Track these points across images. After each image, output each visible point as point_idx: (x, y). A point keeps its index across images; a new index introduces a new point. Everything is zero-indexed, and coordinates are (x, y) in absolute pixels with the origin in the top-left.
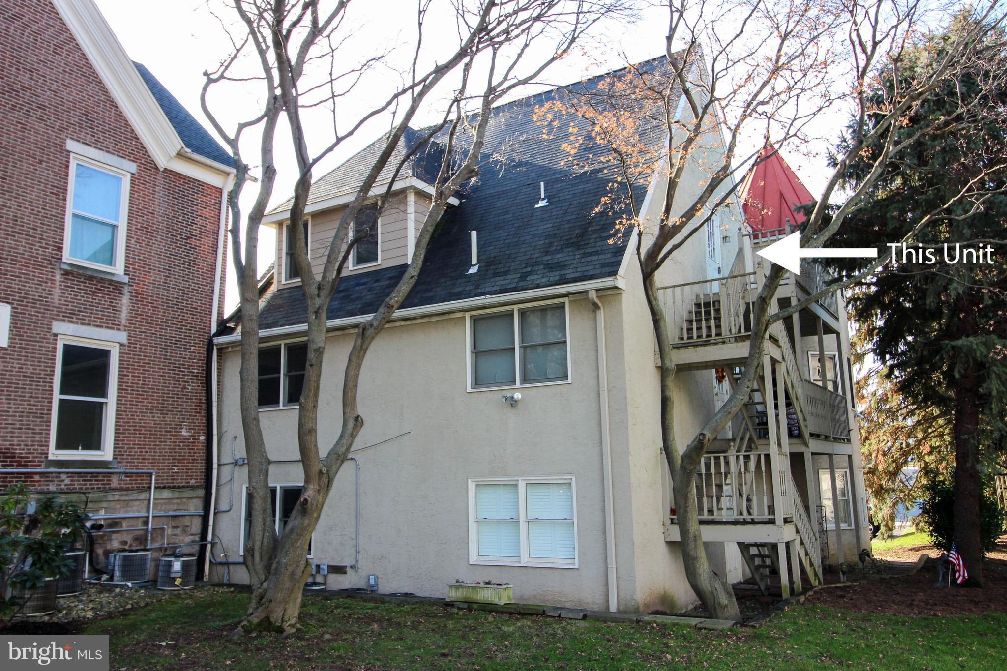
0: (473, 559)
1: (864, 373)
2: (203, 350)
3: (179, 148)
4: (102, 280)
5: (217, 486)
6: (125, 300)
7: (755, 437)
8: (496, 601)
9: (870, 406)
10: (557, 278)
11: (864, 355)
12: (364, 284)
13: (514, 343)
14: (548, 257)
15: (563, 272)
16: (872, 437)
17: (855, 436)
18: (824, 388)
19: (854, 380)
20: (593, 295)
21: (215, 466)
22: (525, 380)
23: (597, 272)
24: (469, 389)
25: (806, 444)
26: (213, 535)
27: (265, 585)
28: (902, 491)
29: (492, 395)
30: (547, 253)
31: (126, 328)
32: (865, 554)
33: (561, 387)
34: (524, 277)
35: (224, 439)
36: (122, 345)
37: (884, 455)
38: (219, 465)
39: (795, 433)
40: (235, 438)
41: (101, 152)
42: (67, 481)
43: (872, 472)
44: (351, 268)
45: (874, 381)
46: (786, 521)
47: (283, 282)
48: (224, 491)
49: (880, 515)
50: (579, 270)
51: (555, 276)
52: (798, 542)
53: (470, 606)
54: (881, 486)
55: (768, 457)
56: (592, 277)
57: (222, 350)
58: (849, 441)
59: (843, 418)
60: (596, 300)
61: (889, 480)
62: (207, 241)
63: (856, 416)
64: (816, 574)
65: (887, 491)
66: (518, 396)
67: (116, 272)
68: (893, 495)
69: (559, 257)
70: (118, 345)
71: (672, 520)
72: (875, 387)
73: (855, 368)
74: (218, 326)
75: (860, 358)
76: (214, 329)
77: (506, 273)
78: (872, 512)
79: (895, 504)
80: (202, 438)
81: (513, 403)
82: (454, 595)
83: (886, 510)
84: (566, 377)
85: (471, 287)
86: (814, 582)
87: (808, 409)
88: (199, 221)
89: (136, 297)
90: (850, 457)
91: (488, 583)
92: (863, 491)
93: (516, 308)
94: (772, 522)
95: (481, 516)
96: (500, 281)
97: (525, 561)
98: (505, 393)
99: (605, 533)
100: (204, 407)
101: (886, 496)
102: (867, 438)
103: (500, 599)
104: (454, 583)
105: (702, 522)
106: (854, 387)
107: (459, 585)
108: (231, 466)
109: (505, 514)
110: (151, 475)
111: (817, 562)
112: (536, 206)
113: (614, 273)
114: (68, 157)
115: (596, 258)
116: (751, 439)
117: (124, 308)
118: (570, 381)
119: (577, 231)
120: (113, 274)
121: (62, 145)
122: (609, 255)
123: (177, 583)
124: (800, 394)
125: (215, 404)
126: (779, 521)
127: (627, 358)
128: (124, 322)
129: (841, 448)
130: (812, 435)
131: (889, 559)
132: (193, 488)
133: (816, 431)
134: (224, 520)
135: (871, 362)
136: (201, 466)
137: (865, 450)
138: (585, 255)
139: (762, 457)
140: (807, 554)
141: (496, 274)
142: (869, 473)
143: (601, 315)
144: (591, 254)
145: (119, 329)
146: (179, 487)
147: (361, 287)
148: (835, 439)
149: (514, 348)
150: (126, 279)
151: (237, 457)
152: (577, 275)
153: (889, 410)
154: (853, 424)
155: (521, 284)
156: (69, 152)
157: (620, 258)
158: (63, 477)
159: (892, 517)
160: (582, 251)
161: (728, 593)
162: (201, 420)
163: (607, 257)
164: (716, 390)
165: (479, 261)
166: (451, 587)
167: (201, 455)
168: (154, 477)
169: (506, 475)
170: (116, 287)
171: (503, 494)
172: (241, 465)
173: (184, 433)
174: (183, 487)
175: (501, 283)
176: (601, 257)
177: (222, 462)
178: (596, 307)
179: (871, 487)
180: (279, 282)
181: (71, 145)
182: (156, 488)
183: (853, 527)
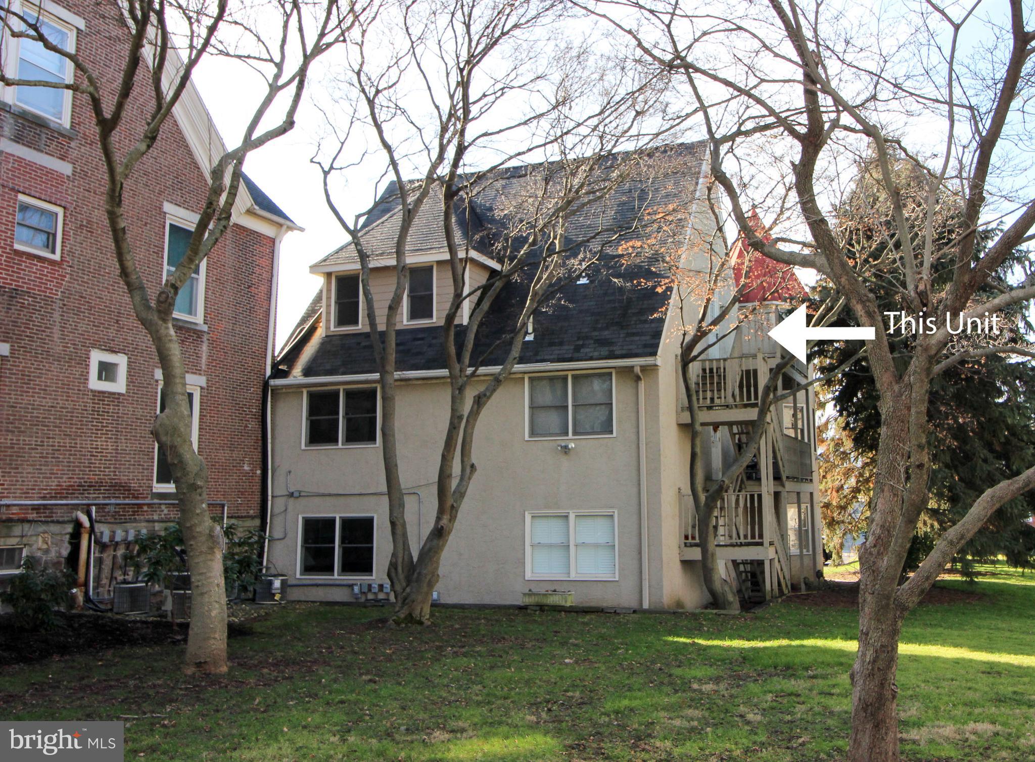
0: (528, 576)
1: (824, 420)
2: (260, 391)
3: (249, 205)
4: (188, 330)
5: (271, 516)
6: (205, 347)
7: (745, 479)
8: (563, 604)
9: (828, 449)
10: (607, 353)
11: (825, 404)
12: (422, 339)
13: (567, 402)
14: (596, 333)
15: (611, 348)
16: (829, 476)
17: (815, 476)
18: (796, 438)
19: (817, 425)
20: (637, 370)
21: (270, 498)
22: (575, 433)
23: (640, 351)
24: (527, 438)
25: (783, 486)
26: (268, 560)
27: (408, 590)
28: (850, 523)
29: (548, 443)
30: (595, 329)
31: (207, 374)
32: (820, 574)
33: (606, 440)
34: (577, 349)
35: (277, 473)
36: (202, 388)
37: (838, 491)
38: (273, 497)
39: (777, 478)
40: (290, 472)
41: (187, 212)
42: (166, 511)
43: (827, 506)
44: (405, 322)
45: (832, 426)
46: (771, 544)
47: (332, 329)
48: (278, 521)
49: (831, 545)
50: (625, 347)
51: (604, 351)
52: (776, 560)
53: (542, 608)
54: (833, 518)
55: (760, 496)
56: (636, 355)
57: (275, 390)
58: (811, 480)
59: (808, 462)
60: (640, 374)
61: (840, 513)
62: (263, 288)
63: (817, 459)
64: (787, 586)
65: (838, 523)
66: (572, 445)
67: (197, 322)
68: (843, 527)
69: (606, 334)
70: (199, 389)
71: (685, 543)
72: (832, 432)
73: (818, 413)
74: (272, 368)
75: (822, 405)
76: (268, 372)
77: (561, 344)
78: (825, 541)
79: (844, 534)
80: (259, 472)
81: (566, 450)
82: (528, 601)
83: (836, 540)
84: (611, 432)
85: (531, 354)
86: (786, 591)
87: (786, 457)
88: (257, 270)
89: (211, 342)
90: (811, 494)
91: (555, 591)
92: (820, 523)
93: (570, 374)
94: (761, 544)
95: (536, 541)
96: (557, 351)
97: (573, 576)
98: (559, 443)
99: (640, 553)
100: (260, 443)
101: (836, 527)
102: (824, 477)
103: (566, 602)
104: (527, 591)
105: (717, 546)
106: (816, 430)
107: (531, 594)
108: (285, 498)
109: (557, 539)
110: (223, 506)
111: (787, 577)
112: (578, 283)
113: (654, 354)
114: (164, 218)
115: (637, 338)
116: (742, 480)
117: (204, 354)
118: (615, 435)
119: (619, 312)
120: (196, 324)
121: (161, 208)
122: (648, 338)
123: (277, 597)
124: (780, 445)
125: (269, 441)
126: (766, 543)
127: (661, 418)
128: (204, 367)
129: (805, 488)
130: (788, 477)
131: (837, 580)
132: (252, 518)
133: (790, 475)
134: (279, 547)
135: (831, 410)
136: (257, 498)
137: (822, 487)
138: (628, 335)
139: (756, 496)
140: (782, 570)
141: (552, 344)
142: (823, 507)
143: (642, 385)
144: (634, 334)
145: (200, 374)
146: (242, 517)
147: (419, 342)
148: (802, 479)
149: (567, 407)
150: (205, 328)
151: (291, 490)
152: (624, 352)
153: (844, 453)
154: (815, 467)
155: (576, 355)
156: (165, 213)
157: (657, 341)
158: (163, 507)
159: (842, 546)
160: (625, 331)
161: (733, 593)
162: (258, 456)
163: (647, 339)
164: (712, 439)
165: (534, 330)
166: (525, 594)
167: (257, 488)
168: (226, 508)
169: (559, 508)
170: (199, 334)
171: (557, 524)
172: (297, 498)
173: (246, 468)
174: (245, 517)
175: (557, 352)
176: (643, 338)
177: (275, 494)
178: (638, 379)
179: (825, 519)
180: (328, 328)
181: (168, 207)
182: (228, 517)
183: (811, 553)
